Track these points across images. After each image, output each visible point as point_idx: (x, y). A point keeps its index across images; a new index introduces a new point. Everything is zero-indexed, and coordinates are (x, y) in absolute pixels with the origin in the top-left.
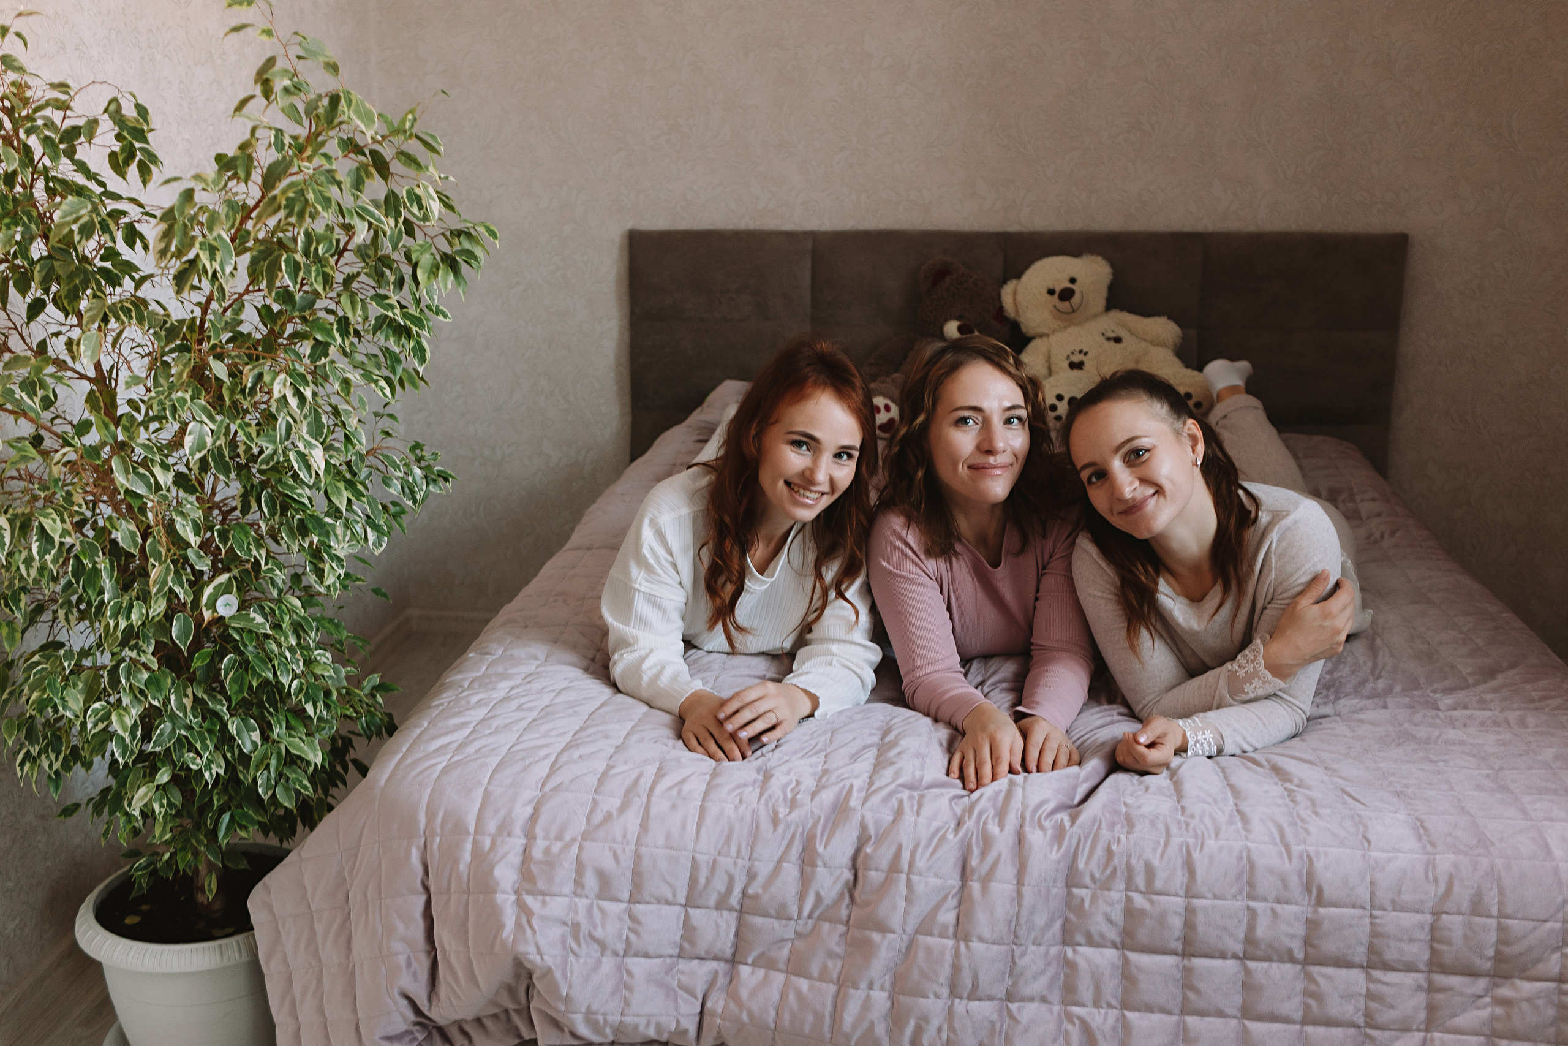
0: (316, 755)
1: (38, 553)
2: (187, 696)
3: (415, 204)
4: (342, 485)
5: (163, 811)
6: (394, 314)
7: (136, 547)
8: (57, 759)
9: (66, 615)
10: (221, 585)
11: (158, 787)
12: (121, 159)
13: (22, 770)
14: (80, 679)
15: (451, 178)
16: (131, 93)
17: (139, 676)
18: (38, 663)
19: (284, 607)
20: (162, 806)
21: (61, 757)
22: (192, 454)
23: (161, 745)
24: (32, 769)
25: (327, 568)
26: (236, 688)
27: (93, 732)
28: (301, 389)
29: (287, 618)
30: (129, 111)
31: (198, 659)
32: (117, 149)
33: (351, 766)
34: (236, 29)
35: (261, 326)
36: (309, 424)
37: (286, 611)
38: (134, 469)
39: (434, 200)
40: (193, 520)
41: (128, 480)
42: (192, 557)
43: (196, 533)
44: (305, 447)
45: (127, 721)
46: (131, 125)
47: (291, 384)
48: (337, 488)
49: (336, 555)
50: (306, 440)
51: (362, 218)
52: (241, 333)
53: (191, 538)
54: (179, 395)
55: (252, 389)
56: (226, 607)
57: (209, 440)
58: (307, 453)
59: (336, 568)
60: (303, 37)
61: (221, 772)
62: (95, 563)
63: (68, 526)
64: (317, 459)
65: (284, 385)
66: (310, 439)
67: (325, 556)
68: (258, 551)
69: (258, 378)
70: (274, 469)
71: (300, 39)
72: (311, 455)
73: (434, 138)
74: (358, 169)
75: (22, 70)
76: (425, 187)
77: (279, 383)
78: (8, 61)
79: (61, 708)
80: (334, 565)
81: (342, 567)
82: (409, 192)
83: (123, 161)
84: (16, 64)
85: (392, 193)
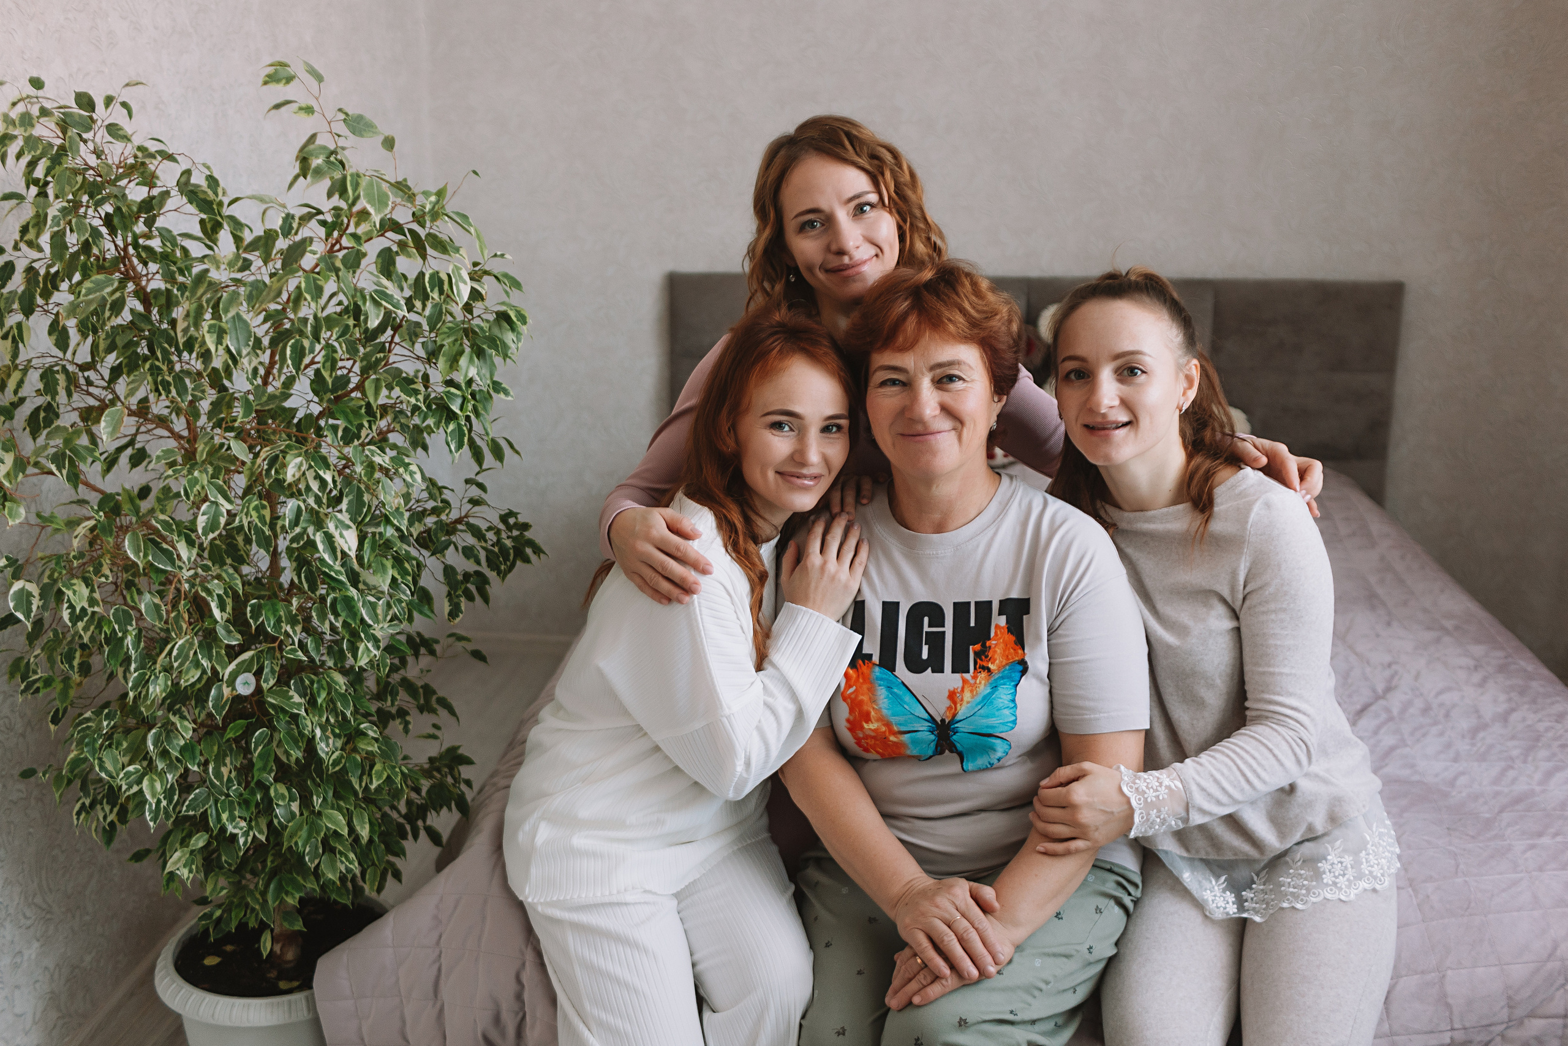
0: (363, 828)
1: (70, 619)
2: (225, 765)
3: (436, 289)
4: (389, 564)
5: (191, 876)
6: (417, 400)
7: (161, 621)
8: (111, 811)
10: (244, 662)
11: (192, 852)
12: (209, 226)
13: (78, 818)
14: (126, 739)
15: (508, 256)
16: (204, 165)
17: (175, 742)
18: (88, 720)
19: (324, 682)
20: (191, 871)
21: (116, 810)
22: (205, 533)
23: (194, 809)
24: (86, 819)
25: (362, 647)
26: (262, 763)
27: (127, 794)
28: (321, 473)
29: (324, 695)
30: (198, 179)
31: (231, 729)
32: (204, 216)
33: (423, 834)
34: (277, 107)
35: (316, 399)
36: (350, 502)
37: (325, 686)
38: (156, 544)
39: (465, 283)
40: (219, 596)
41: (139, 558)
42: (221, 631)
43: (222, 607)
44: (337, 527)
45: (158, 786)
46: (202, 196)
47: (310, 467)
48: (383, 565)
49: (373, 635)
50: (339, 520)
51: (377, 304)
52: (285, 409)
53: (217, 613)
54: (196, 473)
55: (268, 471)
56: (245, 686)
57: (223, 520)
58: (336, 534)
59: (371, 649)
60: (347, 114)
61: (263, 838)
62: (125, 632)
63: (97, 596)
64: (348, 541)
65: (299, 468)
66: (345, 517)
67: (362, 635)
68: (292, 628)
69: (273, 461)
70: (304, 547)
71: (343, 116)
72: (342, 536)
73: (465, 217)
74: (389, 249)
75: (126, 138)
76: (458, 269)
77: (293, 467)
78: (113, 130)
79: (97, 769)
80: (370, 645)
81: (378, 648)
82: (432, 276)
83: (210, 230)
84: (121, 132)
85: (421, 275)
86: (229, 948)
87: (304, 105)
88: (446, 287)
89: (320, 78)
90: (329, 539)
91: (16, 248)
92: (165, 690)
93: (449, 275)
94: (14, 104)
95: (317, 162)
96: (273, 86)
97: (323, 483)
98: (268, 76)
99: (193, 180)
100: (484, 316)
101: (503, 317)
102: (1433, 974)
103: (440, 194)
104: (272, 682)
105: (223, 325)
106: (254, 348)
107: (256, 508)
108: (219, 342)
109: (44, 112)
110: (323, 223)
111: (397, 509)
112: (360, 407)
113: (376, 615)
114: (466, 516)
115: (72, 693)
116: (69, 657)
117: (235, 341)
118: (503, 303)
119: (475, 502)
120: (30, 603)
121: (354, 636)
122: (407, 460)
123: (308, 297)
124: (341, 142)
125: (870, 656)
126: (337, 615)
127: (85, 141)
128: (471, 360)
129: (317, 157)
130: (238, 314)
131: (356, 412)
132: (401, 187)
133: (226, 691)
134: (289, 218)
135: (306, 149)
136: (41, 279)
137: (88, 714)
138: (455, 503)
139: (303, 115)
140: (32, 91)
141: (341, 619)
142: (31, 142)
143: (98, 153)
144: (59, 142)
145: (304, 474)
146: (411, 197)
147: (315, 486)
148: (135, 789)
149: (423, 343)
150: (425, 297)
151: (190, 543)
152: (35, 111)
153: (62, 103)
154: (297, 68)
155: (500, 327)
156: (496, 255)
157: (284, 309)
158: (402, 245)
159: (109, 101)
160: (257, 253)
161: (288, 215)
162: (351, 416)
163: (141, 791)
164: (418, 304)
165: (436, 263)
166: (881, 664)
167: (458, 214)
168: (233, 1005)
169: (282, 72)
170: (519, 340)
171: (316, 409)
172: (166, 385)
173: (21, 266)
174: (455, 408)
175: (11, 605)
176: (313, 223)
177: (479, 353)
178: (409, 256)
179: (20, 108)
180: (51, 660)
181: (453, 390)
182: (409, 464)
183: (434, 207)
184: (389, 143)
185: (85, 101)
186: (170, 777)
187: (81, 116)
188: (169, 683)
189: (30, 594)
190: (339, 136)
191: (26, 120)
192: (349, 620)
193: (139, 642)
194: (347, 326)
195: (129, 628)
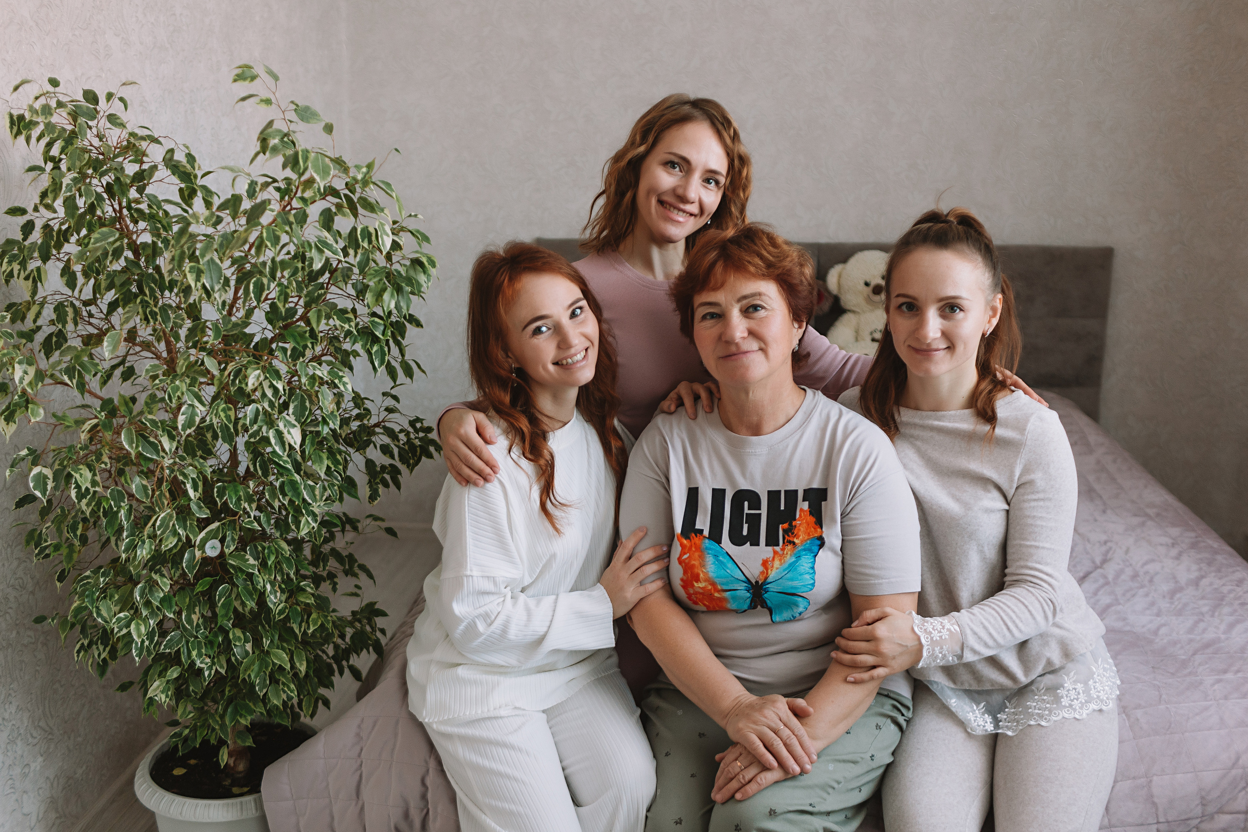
0: (301, 664)
1: (76, 497)
2: (195, 613)
3: (366, 240)
4: (325, 456)
5: (167, 701)
6: (350, 326)
7: (147, 498)
8: (104, 650)
9: (116, 541)
10: (212, 531)
11: (168, 681)
12: (186, 193)
13: (78, 656)
14: (117, 592)
15: (420, 216)
16: (184, 145)
17: (156, 594)
18: (88, 577)
19: (273, 549)
20: (167, 696)
21: (108, 649)
22: (184, 429)
23: (170, 648)
24: (84, 656)
25: (303, 521)
26: (223, 612)
27: (118, 635)
28: (274, 383)
29: (273, 558)
30: (180, 156)
31: (200, 585)
32: (183, 186)
33: (347, 671)
34: (244, 99)
35: (270, 327)
36: (295, 406)
37: (274, 551)
38: (145, 438)
39: (388, 235)
40: (193, 479)
41: (132, 448)
42: (194, 507)
43: (196, 489)
44: (285, 426)
45: (143, 629)
46: (182, 169)
47: (266, 378)
48: (320, 457)
49: (312, 511)
50: (287, 421)
51: (321, 251)
52: (245, 334)
53: (191, 493)
54: (177, 382)
55: (234, 381)
56: (212, 549)
57: (198, 419)
58: (285, 431)
59: (311, 522)
60: (297, 105)
61: (223, 672)
62: (119, 507)
63: (98, 478)
64: (294, 436)
65: (258, 379)
66: (292, 419)
67: (304, 511)
68: (249, 505)
69: (238, 373)
70: (259, 442)
71: (295, 107)
72: (289, 432)
73: (388, 185)
74: (329, 210)
75: (122, 125)
76: (382, 225)
77: (253, 377)
78: (112, 119)
79: (95, 615)
80: (309, 519)
81: (316, 521)
82: (363, 230)
83: (188, 195)
84: (118, 121)
85: (354, 229)
86: (193, 762)
87: (264, 98)
88: (374, 238)
89: (276, 78)
90: (279, 435)
91: (36, 209)
92: (149, 553)
93: (376, 230)
94: (37, 98)
95: (274, 141)
96: (240, 83)
97: (276, 390)
98: (237, 75)
99: (176, 157)
100: (402, 262)
101: (417, 263)
102: (1142, 780)
103: (370, 166)
104: (232, 548)
105: (201, 267)
106: (223, 286)
107: (224, 410)
108: (198, 279)
109: (60, 104)
110: (278, 189)
111: (332, 412)
112: (305, 332)
113: (315, 495)
114: (383, 421)
115: (75, 556)
116: (74, 528)
117: (209, 280)
118: (417, 252)
119: (389, 410)
120: (46, 484)
121: (298, 511)
122: (341, 374)
123: (269, 244)
124: (293, 127)
125: (701, 531)
126: (284, 495)
127: (90, 128)
128: (392, 295)
129: (274, 138)
130: (212, 259)
131: (302, 335)
132: (339, 162)
133: (198, 554)
134: (253, 184)
135: (266, 132)
136: (55, 234)
137: (88, 573)
138: (374, 411)
139: (263, 106)
140: (51, 89)
141: (287, 498)
142: (50, 127)
143: (100, 137)
144: (70, 127)
145: (261, 384)
146: (346, 170)
147: (269, 393)
148: (125, 631)
149: (353, 284)
150: (357, 246)
151: (172, 438)
152: (53, 104)
153: (75, 98)
154: (259, 70)
155: (415, 270)
156: (410, 216)
157: (246, 256)
158: (339, 207)
159: (110, 96)
160: (228, 212)
161: (252, 182)
162: (298, 339)
163: (129, 633)
164: (351, 252)
165: (366, 220)
166: (710, 537)
167: (383, 182)
168: (197, 805)
169: (248, 73)
170: (429, 280)
171: (270, 335)
172: (154, 315)
173: (39, 224)
174: (378, 334)
175: (31, 485)
176: (271, 189)
177: (399, 290)
178: (344, 215)
179: (42, 101)
180: (59, 531)
181: (377, 320)
182: (343, 377)
183: (365, 176)
184: (329, 128)
185: (91, 97)
186: (152, 622)
187: (88, 108)
188: (153, 547)
189: (46, 477)
190: (291, 122)
191: (47, 110)
192: (294, 499)
193: (130, 515)
194: (297, 268)
195: (122, 504)
